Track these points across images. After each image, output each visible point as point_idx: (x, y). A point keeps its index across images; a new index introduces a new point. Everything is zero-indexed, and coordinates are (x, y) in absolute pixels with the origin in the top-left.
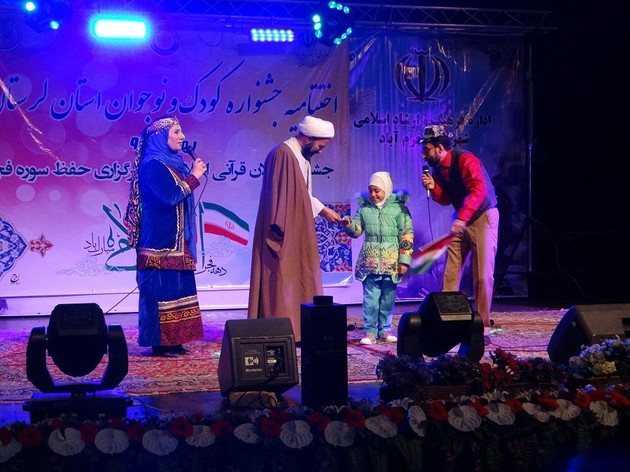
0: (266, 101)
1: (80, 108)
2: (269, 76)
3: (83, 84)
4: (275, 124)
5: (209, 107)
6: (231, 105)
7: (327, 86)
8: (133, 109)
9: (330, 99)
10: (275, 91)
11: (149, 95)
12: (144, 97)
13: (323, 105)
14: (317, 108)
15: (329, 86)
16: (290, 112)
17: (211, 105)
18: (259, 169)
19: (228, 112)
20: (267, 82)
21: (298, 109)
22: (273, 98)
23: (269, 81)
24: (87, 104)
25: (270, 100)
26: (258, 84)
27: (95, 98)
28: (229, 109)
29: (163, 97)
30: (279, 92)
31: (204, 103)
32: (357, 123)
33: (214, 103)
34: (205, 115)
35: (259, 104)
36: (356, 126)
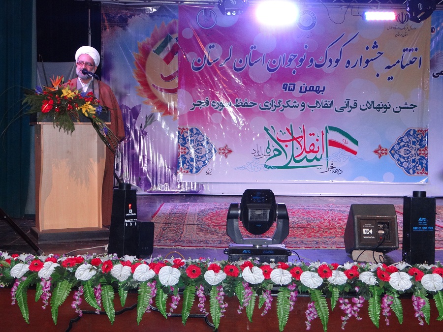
0: (372, 60)
1: (251, 65)
2: (375, 43)
3: (254, 49)
4: (378, 75)
5: (334, 64)
6: (349, 62)
7: (414, 49)
8: (285, 65)
9: (416, 58)
10: (379, 53)
11: (295, 56)
12: (292, 57)
13: (411, 62)
14: (408, 65)
15: (416, 50)
16: (389, 67)
17: (336, 62)
18: (366, 105)
19: (347, 67)
21: (394, 65)
22: (377, 58)
23: (375, 46)
24: (256, 62)
25: (375, 59)
26: (367, 48)
27: (261, 58)
28: (348, 65)
29: (305, 57)
30: (381, 54)
31: (331, 61)
32: (435, 75)
34: (332, 69)
35: (367, 62)
36: (434, 76)
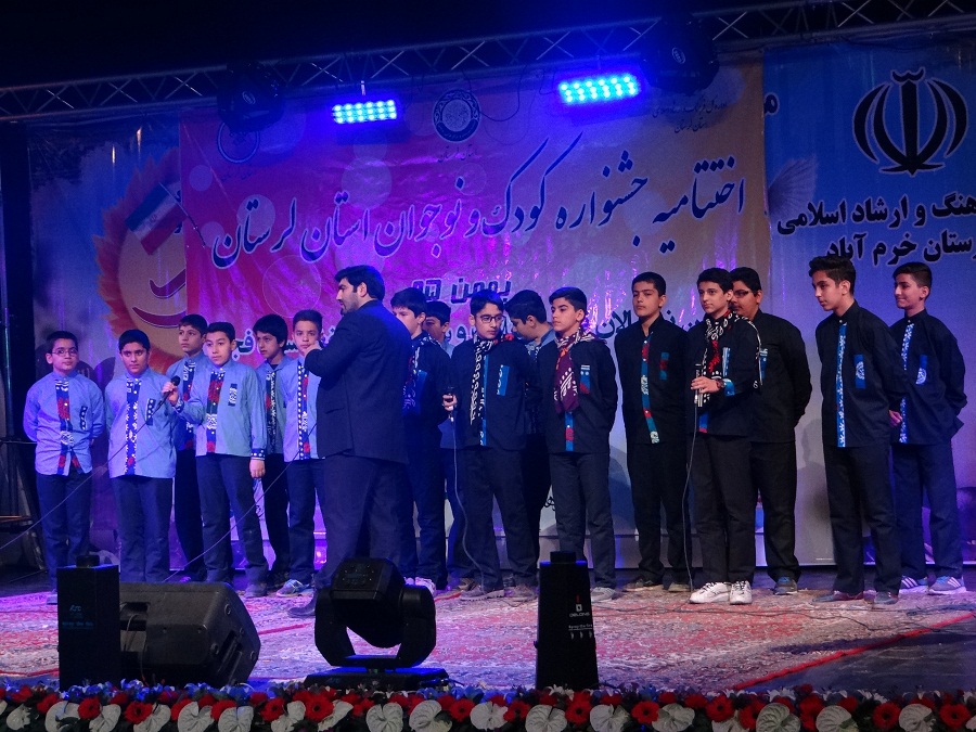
0: (620, 201)
1: (339, 241)
2: (625, 155)
3: (342, 202)
4: (637, 241)
5: (528, 221)
6: (563, 214)
7: (726, 162)
8: (415, 235)
9: (731, 186)
10: (636, 181)
11: (438, 210)
12: (430, 214)
13: (721, 199)
14: (711, 205)
15: (731, 162)
16: (662, 217)
18: (611, 323)
19: (559, 226)
20: (622, 168)
21: (675, 211)
22: (633, 194)
23: (626, 165)
24: (349, 233)
25: (627, 198)
26: (606, 172)
27: (361, 222)
28: (561, 221)
29: (458, 210)
30: (643, 182)
31: (520, 215)
32: (784, 226)
33: (536, 213)
34: (524, 237)
35: (609, 208)
36: (781, 230)
